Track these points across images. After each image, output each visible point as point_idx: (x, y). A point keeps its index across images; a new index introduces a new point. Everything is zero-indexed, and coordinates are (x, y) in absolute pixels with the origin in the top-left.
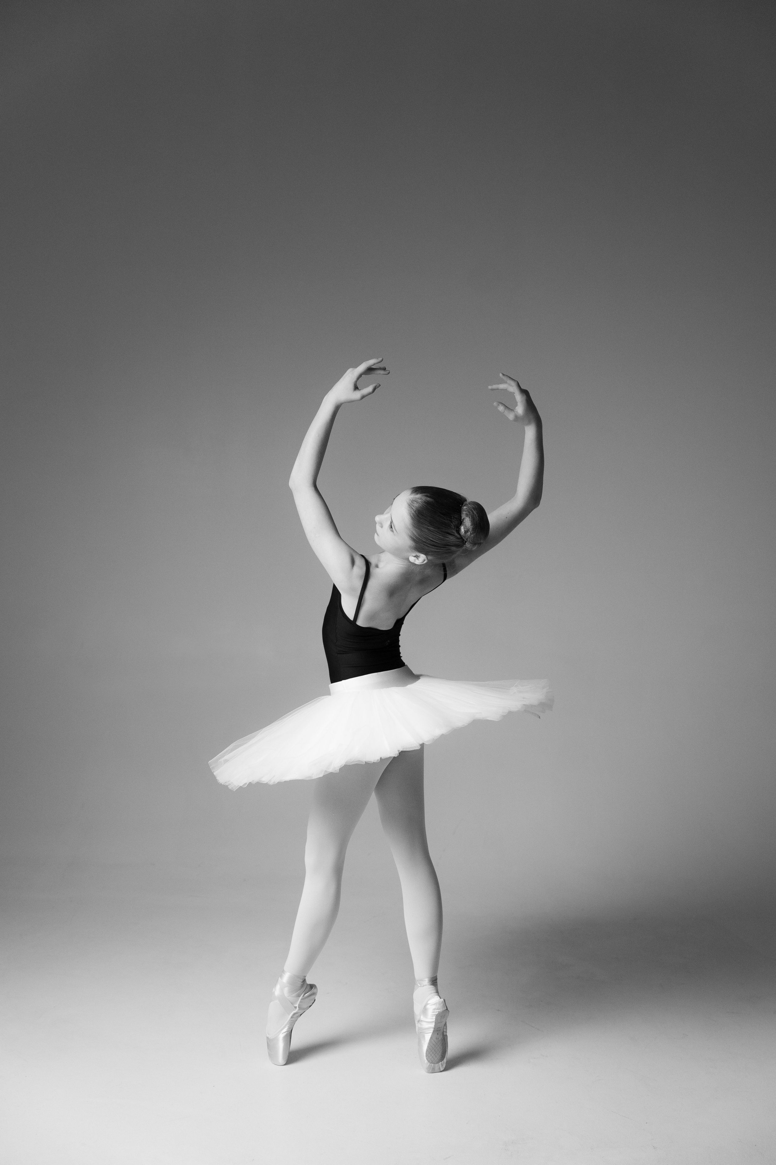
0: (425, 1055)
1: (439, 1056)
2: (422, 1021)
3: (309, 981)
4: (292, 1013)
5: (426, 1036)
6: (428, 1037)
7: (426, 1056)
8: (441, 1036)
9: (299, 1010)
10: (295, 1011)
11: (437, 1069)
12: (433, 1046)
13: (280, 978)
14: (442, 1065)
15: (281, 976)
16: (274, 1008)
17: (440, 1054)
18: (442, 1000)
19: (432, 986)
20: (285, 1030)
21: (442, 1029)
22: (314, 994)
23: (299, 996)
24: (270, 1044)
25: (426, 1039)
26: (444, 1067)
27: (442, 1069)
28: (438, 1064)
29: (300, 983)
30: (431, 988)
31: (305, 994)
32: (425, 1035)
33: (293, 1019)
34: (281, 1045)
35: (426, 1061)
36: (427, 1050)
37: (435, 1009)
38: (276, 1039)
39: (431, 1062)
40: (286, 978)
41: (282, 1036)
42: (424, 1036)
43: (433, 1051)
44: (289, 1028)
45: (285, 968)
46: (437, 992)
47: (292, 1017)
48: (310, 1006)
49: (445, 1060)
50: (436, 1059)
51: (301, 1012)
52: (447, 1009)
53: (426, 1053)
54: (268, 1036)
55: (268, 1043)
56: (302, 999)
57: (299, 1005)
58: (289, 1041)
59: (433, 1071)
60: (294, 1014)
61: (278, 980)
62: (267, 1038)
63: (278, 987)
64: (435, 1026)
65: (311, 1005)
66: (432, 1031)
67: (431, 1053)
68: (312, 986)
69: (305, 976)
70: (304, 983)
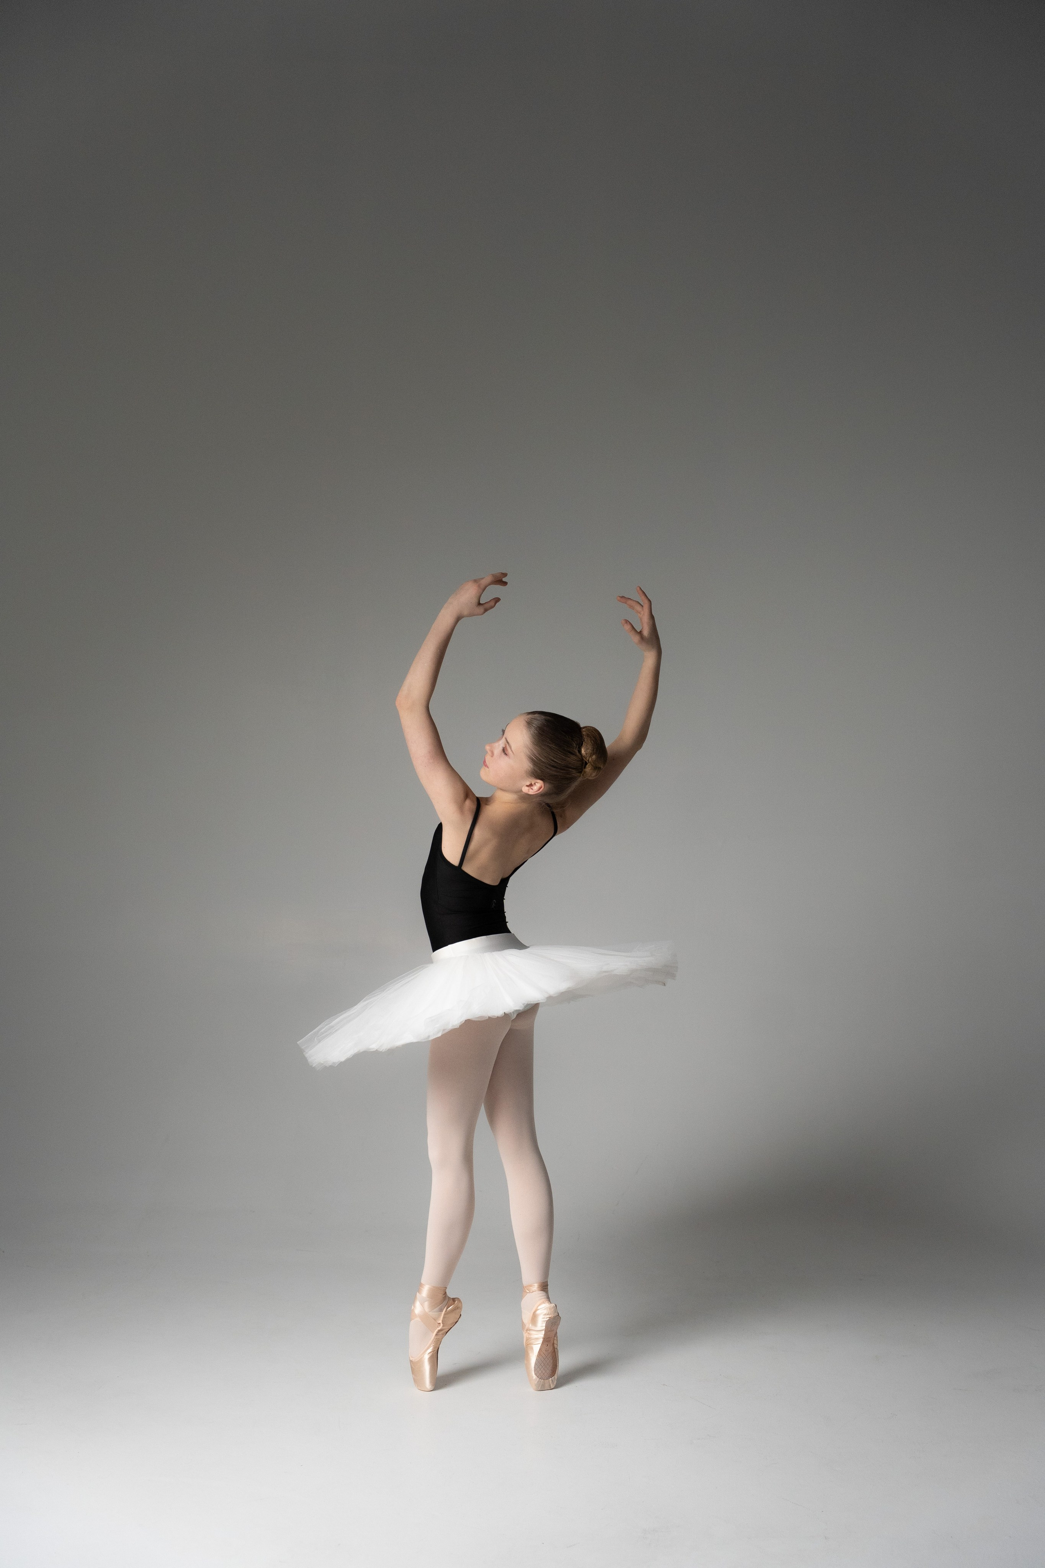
0: (533, 1369)
1: (549, 1371)
2: (530, 1330)
3: (451, 1294)
4: (437, 1330)
5: (534, 1348)
6: (536, 1348)
7: (535, 1371)
8: (552, 1348)
9: (443, 1326)
10: (439, 1328)
11: (547, 1386)
12: (543, 1360)
13: (418, 1293)
14: (551, 1381)
15: (419, 1291)
16: (415, 1327)
17: (550, 1368)
18: (553, 1305)
19: (542, 1292)
20: (430, 1350)
21: (553, 1338)
22: (458, 1308)
23: (441, 1310)
24: (415, 1367)
25: (534, 1351)
26: (555, 1384)
27: (552, 1387)
28: (547, 1380)
29: (441, 1296)
30: (542, 1294)
31: (447, 1308)
32: (533, 1346)
33: (438, 1337)
34: (427, 1367)
35: (534, 1377)
36: (536, 1364)
37: (545, 1315)
38: (420, 1362)
39: (540, 1376)
40: (425, 1291)
41: (427, 1357)
42: (532, 1348)
43: (542, 1364)
44: (434, 1348)
45: (423, 1281)
46: (548, 1298)
47: (436, 1335)
48: (456, 1323)
49: (556, 1376)
50: (546, 1374)
51: (447, 1328)
52: (558, 1315)
53: (535, 1367)
54: (411, 1359)
55: (412, 1367)
56: (445, 1314)
57: (442, 1321)
58: (436, 1361)
59: (542, 1389)
60: (439, 1331)
61: (416, 1296)
62: (411, 1361)
63: (418, 1304)
64: (545, 1334)
65: (457, 1321)
66: (541, 1341)
67: (540, 1367)
68: (454, 1300)
69: (446, 1288)
70: (445, 1296)
